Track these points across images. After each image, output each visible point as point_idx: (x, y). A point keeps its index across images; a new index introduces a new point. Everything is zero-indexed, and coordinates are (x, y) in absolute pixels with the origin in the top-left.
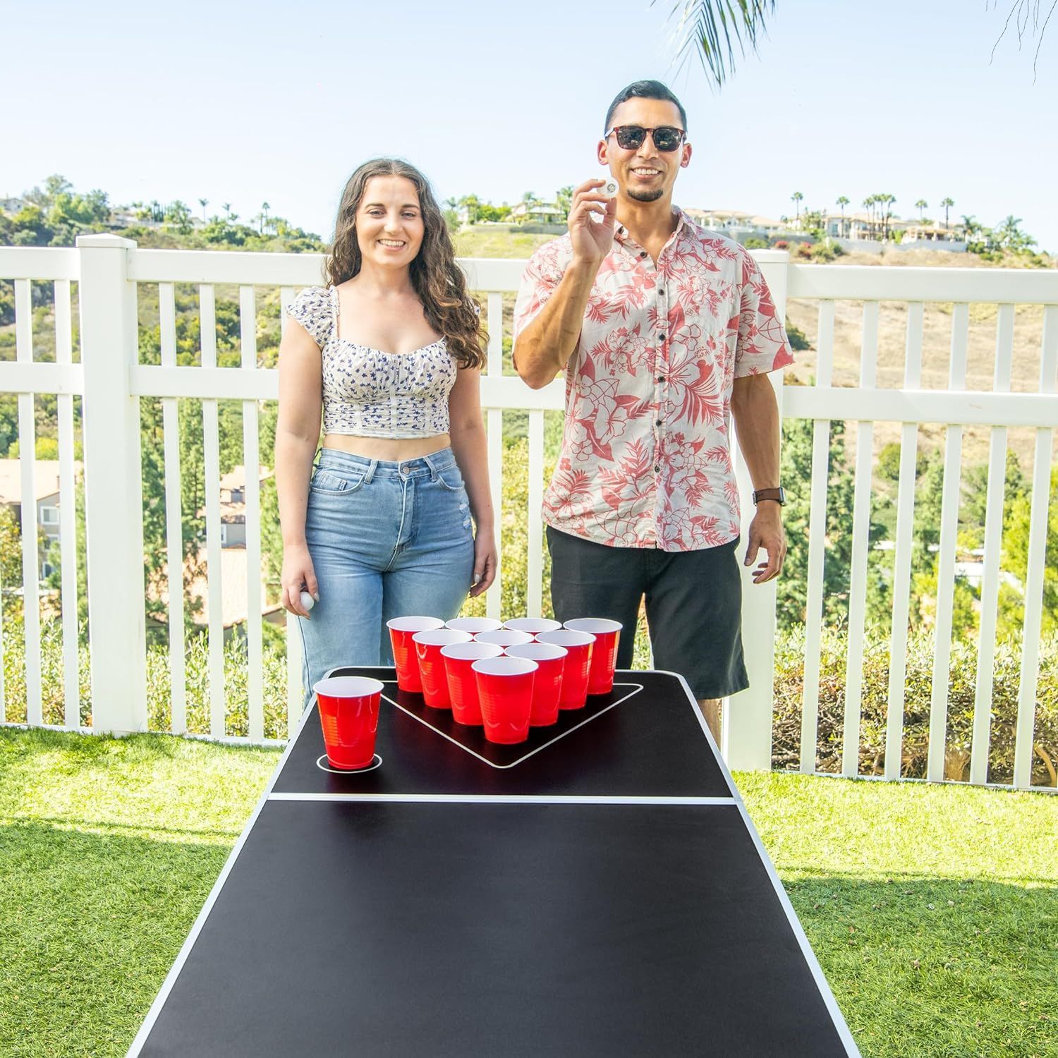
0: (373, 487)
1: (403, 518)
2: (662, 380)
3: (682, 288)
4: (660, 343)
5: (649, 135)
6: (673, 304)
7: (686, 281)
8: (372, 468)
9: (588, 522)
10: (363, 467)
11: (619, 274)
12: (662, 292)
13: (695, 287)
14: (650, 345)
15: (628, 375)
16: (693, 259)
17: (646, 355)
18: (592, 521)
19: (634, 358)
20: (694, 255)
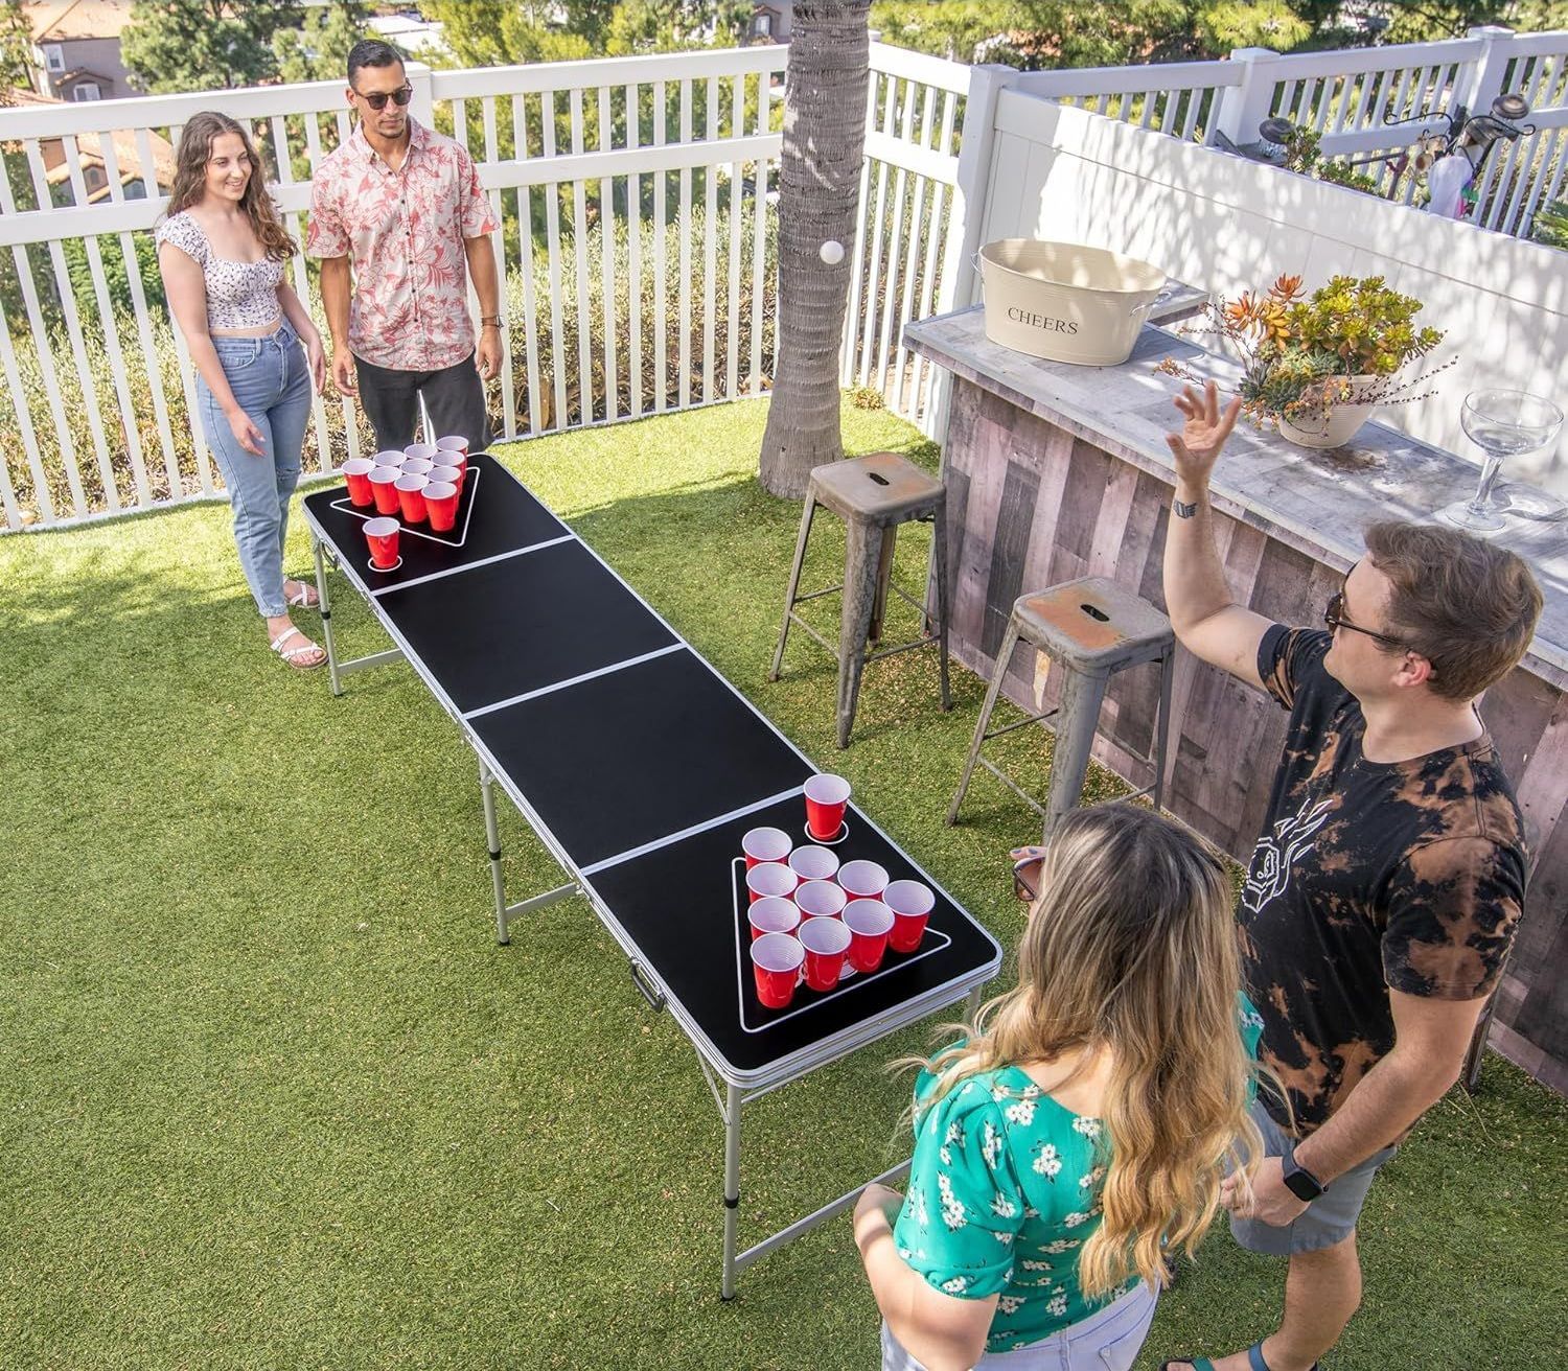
0: (263, 357)
1: (284, 373)
2: (411, 262)
3: (416, 197)
4: (407, 237)
5: (390, 100)
6: (411, 210)
7: (419, 191)
8: (258, 345)
9: (376, 353)
10: (252, 345)
11: (374, 191)
12: (403, 202)
13: (425, 195)
14: (401, 240)
15: (390, 261)
16: (422, 170)
17: (399, 247)
18: (379, 353)
19: (392, 249)
20: (423, 166)
